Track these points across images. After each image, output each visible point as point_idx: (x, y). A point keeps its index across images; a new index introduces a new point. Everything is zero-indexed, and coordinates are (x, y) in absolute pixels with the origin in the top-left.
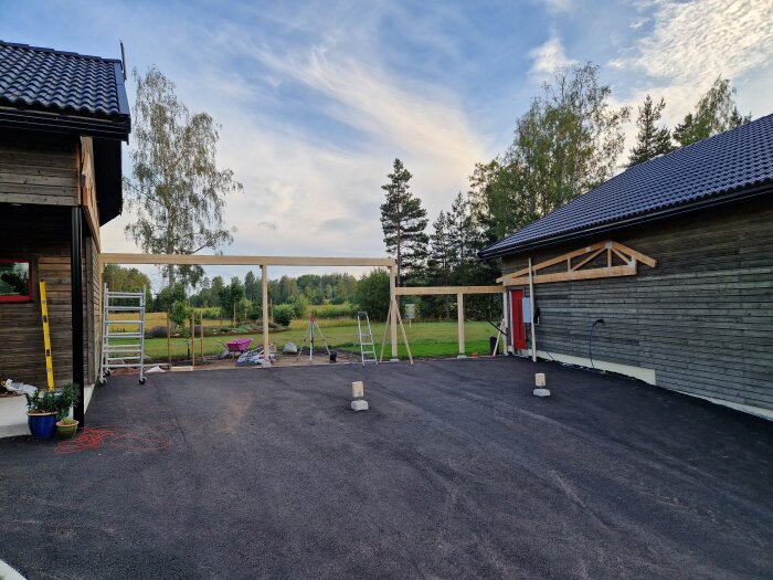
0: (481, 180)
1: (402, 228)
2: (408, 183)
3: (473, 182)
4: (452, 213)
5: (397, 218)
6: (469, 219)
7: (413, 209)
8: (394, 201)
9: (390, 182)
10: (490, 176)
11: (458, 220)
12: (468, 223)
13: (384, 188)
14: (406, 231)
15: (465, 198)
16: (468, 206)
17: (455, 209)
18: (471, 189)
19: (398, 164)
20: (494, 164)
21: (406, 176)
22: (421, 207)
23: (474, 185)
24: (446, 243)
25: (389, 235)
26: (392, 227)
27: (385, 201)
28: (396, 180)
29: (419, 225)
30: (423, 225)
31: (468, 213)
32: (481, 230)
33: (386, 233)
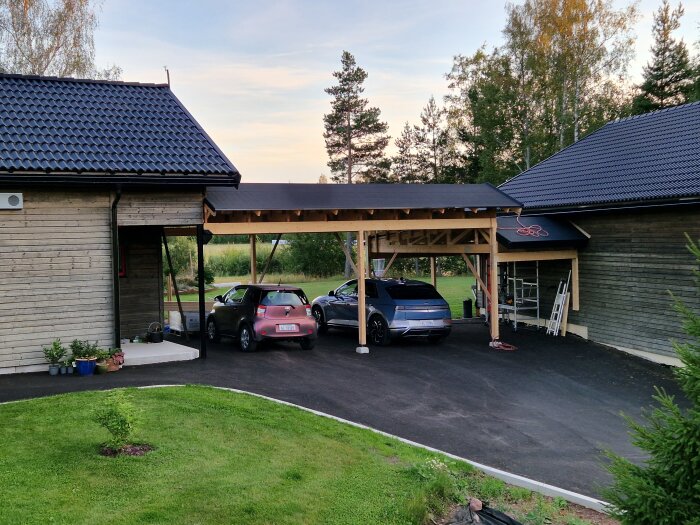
0: (462, 79)
1: (352, 147)
2: (362, 86)
3: (450, 82)
4: (421, 126)
5: (347, 133)
6: (445, 134)
7: (369, 123)
8: (343, 108)
9: (336, 83)
10: (475, 73)
11: (430, 137)
12: (444, 140)
13: (329, 91)
14: (357, 150)
15: (440, 105)
16: (443, 117)
17: (425, 121)
18: (449, 92)
19: (348, 59)
20: (479, 57)
21: (360, 76)
22: (381, 119)
23: (452, 86)
24: (414, 167)
25: (335, 157)
26: (338, 145)
27: (330, 110)
28: (345, 80)
29: (377, 143)
30: (382, 143)
31: (443, 124)
32: (462, 148)
33: (330, 153)
